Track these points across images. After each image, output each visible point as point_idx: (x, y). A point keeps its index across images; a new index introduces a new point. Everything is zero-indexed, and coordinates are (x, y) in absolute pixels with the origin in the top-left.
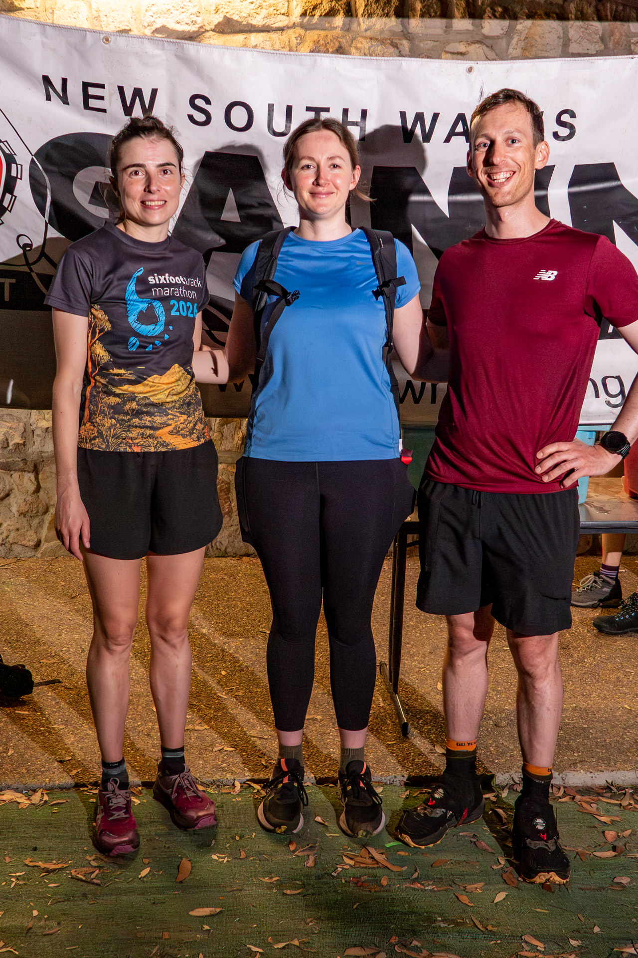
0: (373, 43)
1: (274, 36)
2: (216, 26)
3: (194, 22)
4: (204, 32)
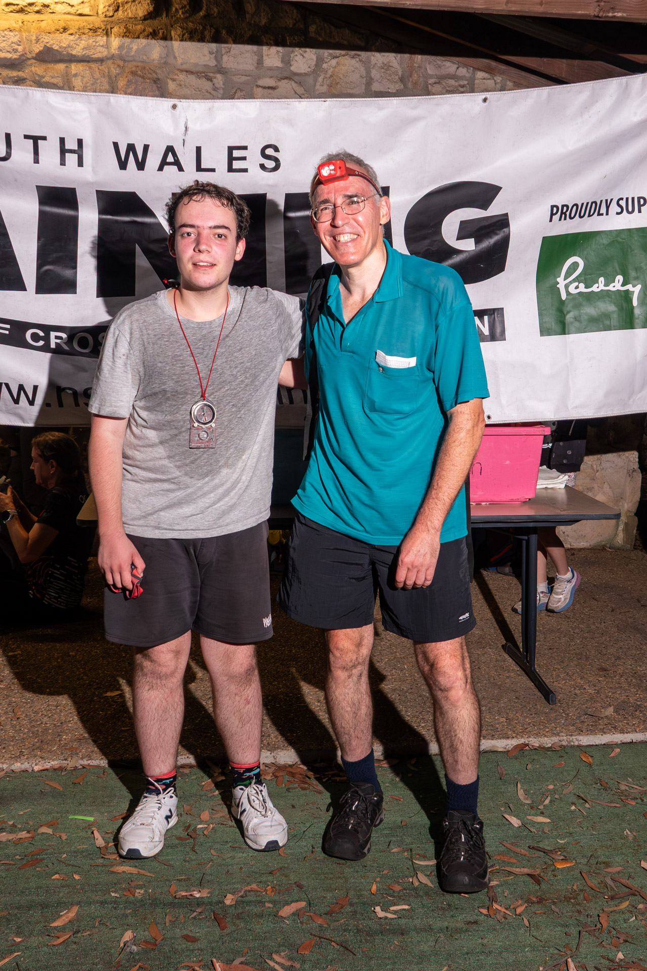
0: (188, 76)
1: (93, 65)
2: (37, 54)
3: (15, 51)
4: (26, 60)
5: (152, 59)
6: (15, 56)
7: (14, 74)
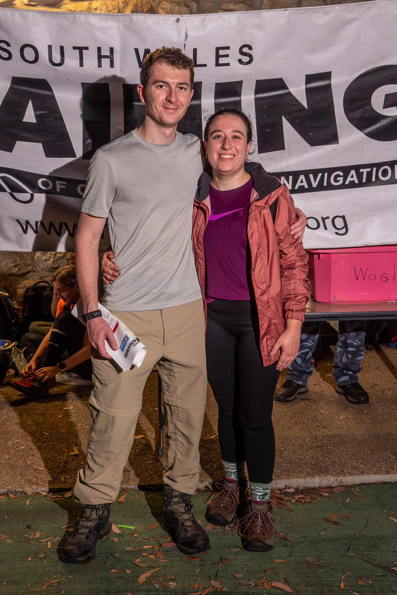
0: (173, 5)
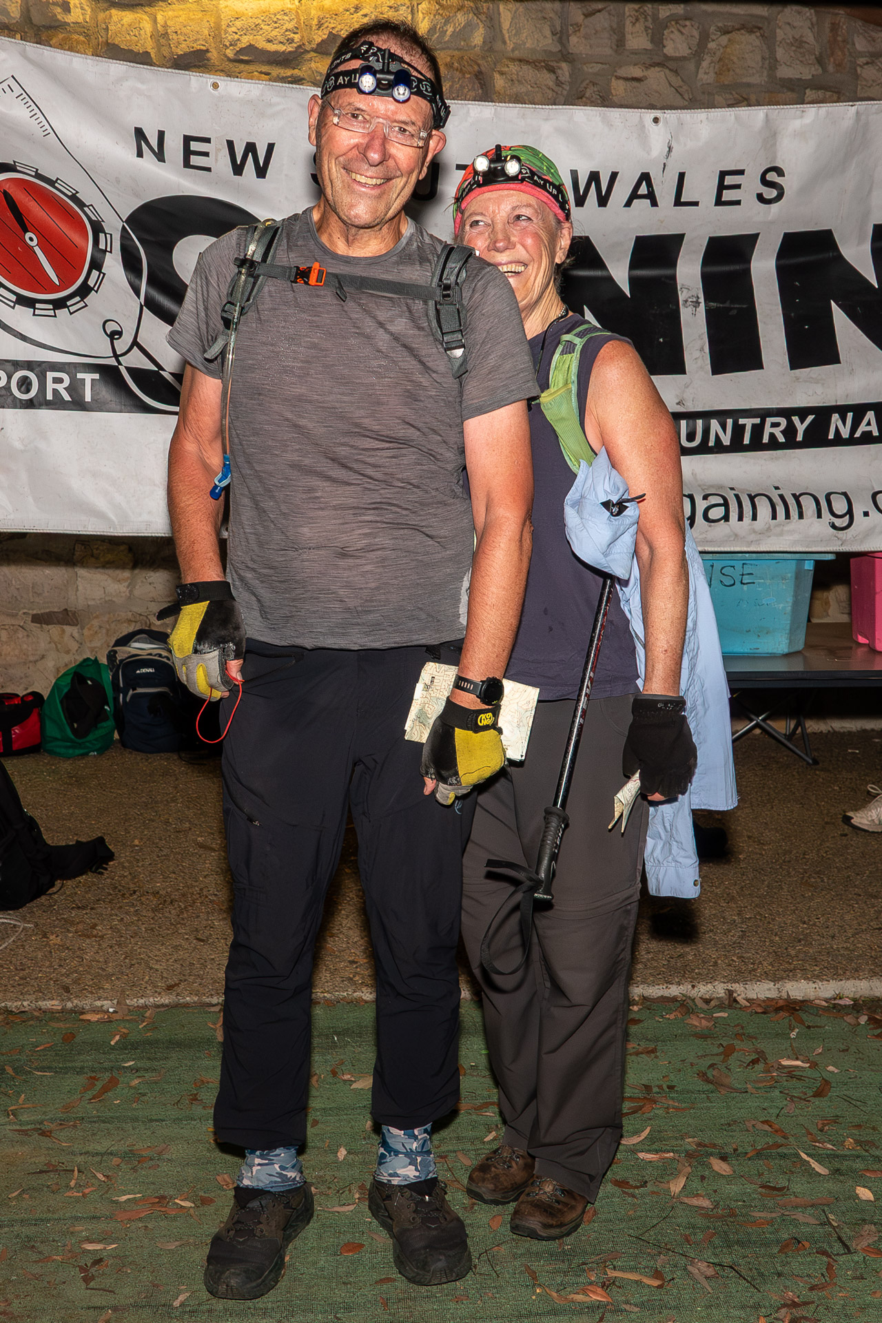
0: (523, 66)
2: (317, 45)
3: (291, 41)
4: (303, 53)
5: (473, 44)
6: (291, 49)
7: (289, 72)
